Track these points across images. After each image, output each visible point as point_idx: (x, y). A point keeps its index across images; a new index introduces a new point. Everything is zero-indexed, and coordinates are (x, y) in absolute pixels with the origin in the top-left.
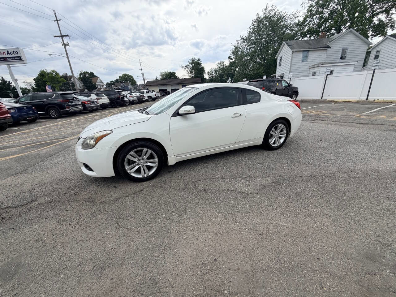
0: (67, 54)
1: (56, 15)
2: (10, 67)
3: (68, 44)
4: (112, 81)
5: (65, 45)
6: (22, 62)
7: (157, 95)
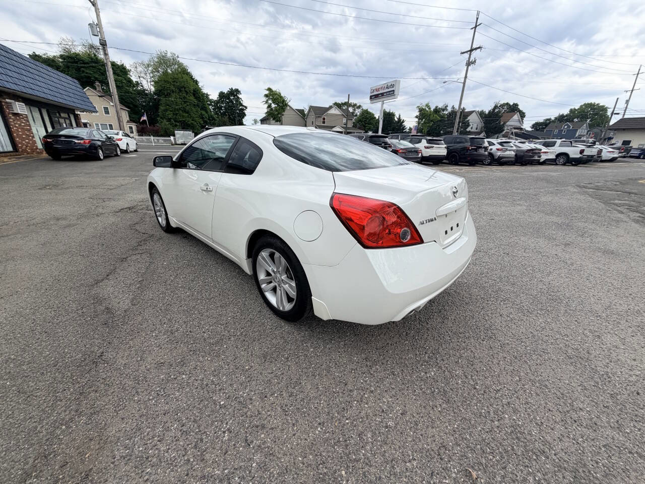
0: (466, 77)
1: (477, 19)
2: (383, 104)
3: (475, 61)
4: (549, 119)
5: (469, 64)
6: (393, 97)
7: (585, 153)
